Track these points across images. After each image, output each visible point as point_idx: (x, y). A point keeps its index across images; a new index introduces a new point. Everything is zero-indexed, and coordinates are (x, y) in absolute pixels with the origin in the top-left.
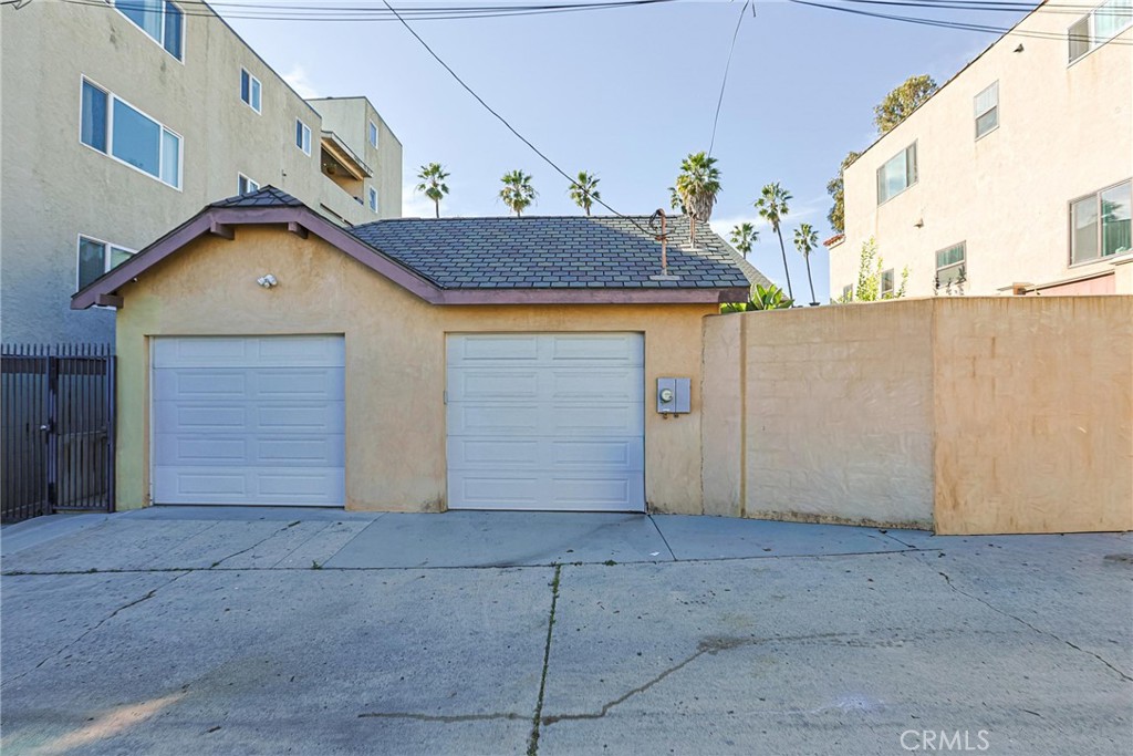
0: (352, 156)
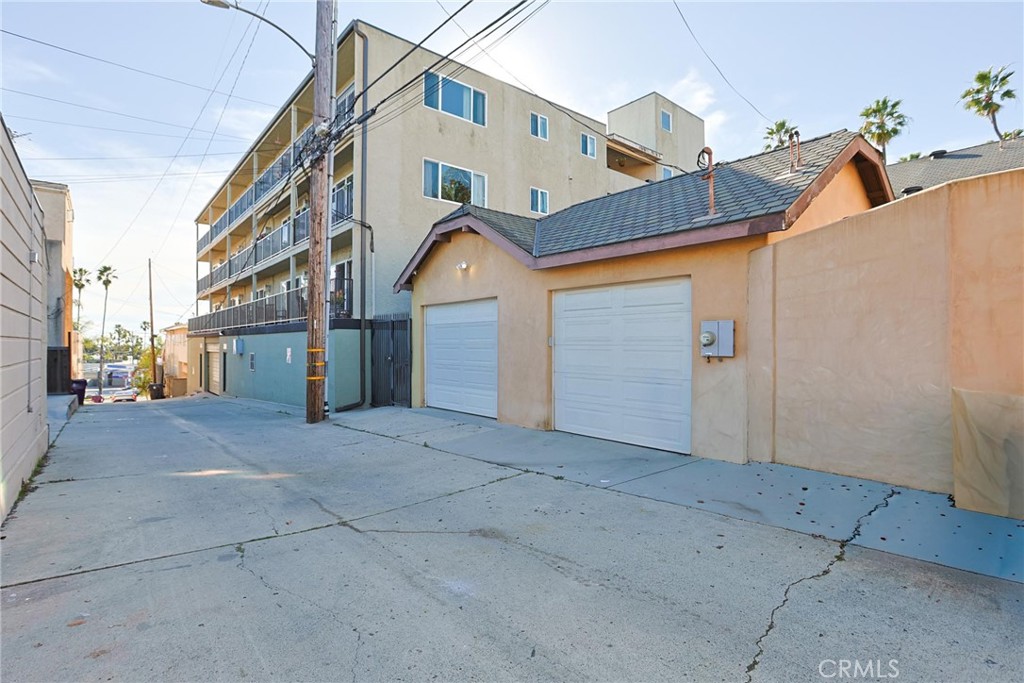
0: (637, 147)
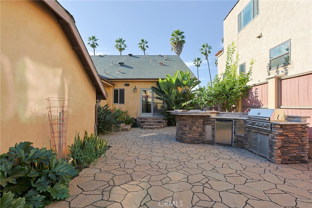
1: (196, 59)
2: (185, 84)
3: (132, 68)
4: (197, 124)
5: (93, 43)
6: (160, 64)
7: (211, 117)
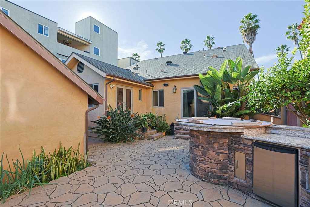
0: (76, 36)
1: (280, 47)
2: (235, 77)
3: (178, 66)
4: (216, 147)
5: (161, 48)
6: (213, 57)
7: (243, 137)
